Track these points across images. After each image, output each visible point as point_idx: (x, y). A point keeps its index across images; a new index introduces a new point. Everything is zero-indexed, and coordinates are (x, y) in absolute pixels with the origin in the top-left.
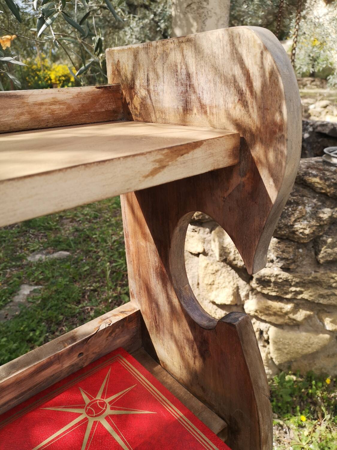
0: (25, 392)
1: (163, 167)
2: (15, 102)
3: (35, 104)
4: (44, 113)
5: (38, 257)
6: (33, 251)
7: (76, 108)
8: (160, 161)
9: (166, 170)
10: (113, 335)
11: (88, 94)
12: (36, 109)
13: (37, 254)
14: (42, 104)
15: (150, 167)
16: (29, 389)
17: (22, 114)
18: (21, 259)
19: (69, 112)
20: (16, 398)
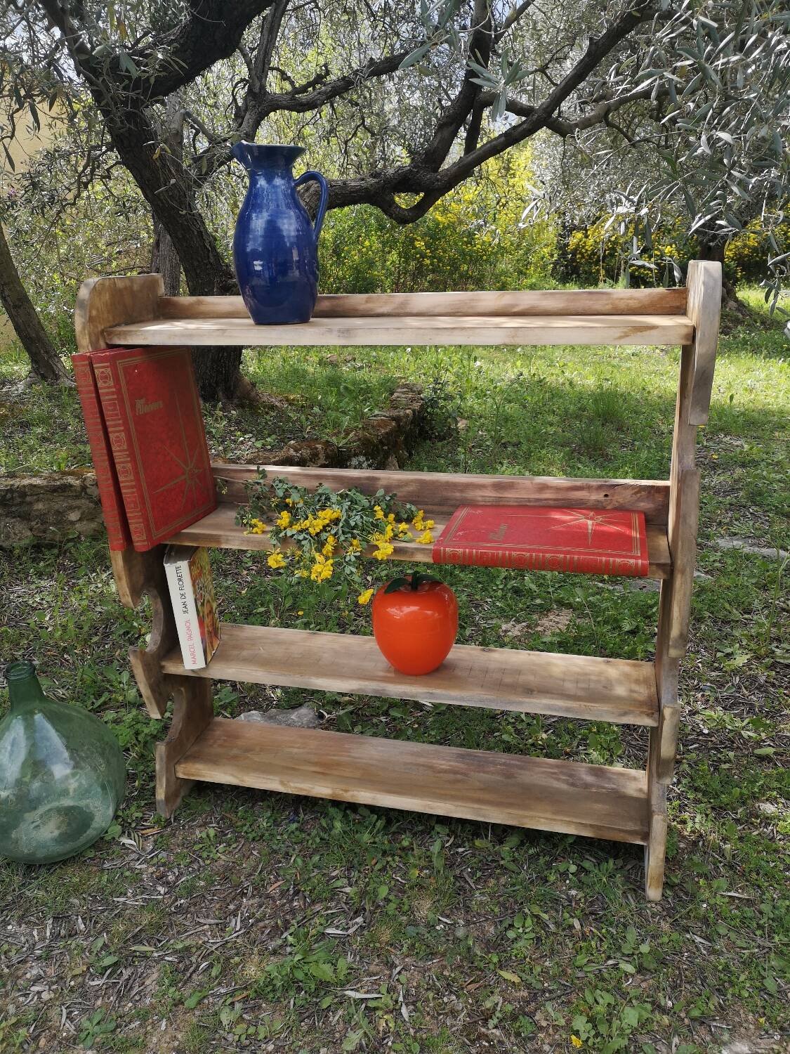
0: (560, 500)
1: (628, 336)
2: (605, 297)
3: (617, 299)
4: (622, 305)
5: (737, 543)
6: (735, 534)
7: (646, 303)
8: (625, 332)
9: (627, 338)
10: (639, 495)
11: (659, 293)
12: (617, 302)
13: (737, 540)
14: (622, 299)
15: (619, 335)
16: (563, 499)
17: (607, 304)
18: (708, 537)
19: (640, 305)
20: (555, 500)
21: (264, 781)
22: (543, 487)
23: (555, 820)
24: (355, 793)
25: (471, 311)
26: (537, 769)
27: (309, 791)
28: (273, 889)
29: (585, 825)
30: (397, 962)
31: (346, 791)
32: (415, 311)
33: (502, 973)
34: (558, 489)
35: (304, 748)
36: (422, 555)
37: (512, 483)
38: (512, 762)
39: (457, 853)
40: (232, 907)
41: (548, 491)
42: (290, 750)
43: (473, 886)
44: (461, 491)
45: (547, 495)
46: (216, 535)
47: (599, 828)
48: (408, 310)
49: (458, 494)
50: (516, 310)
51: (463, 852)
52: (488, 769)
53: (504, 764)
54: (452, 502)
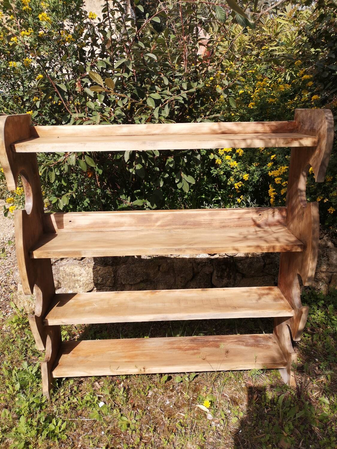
10: (274, 214)
11: (285, 123)
21: (102, 371)
22: (232, 213)
24: (150, 369)
25: (199, 132)
26: (228, 341)
27: (126, 372)
32: (172, 132)
34: (239, 213)
35: (116, 350)
36: (189, 251)
37: (218, 212)
38: (216, 339)
42: (109, 352)
44: (194, 218)
45: (234, 216)
46: (79, 251)
49: (192, 219)
52: (207, 345)
53: (213, 341)
54: (189, 223)
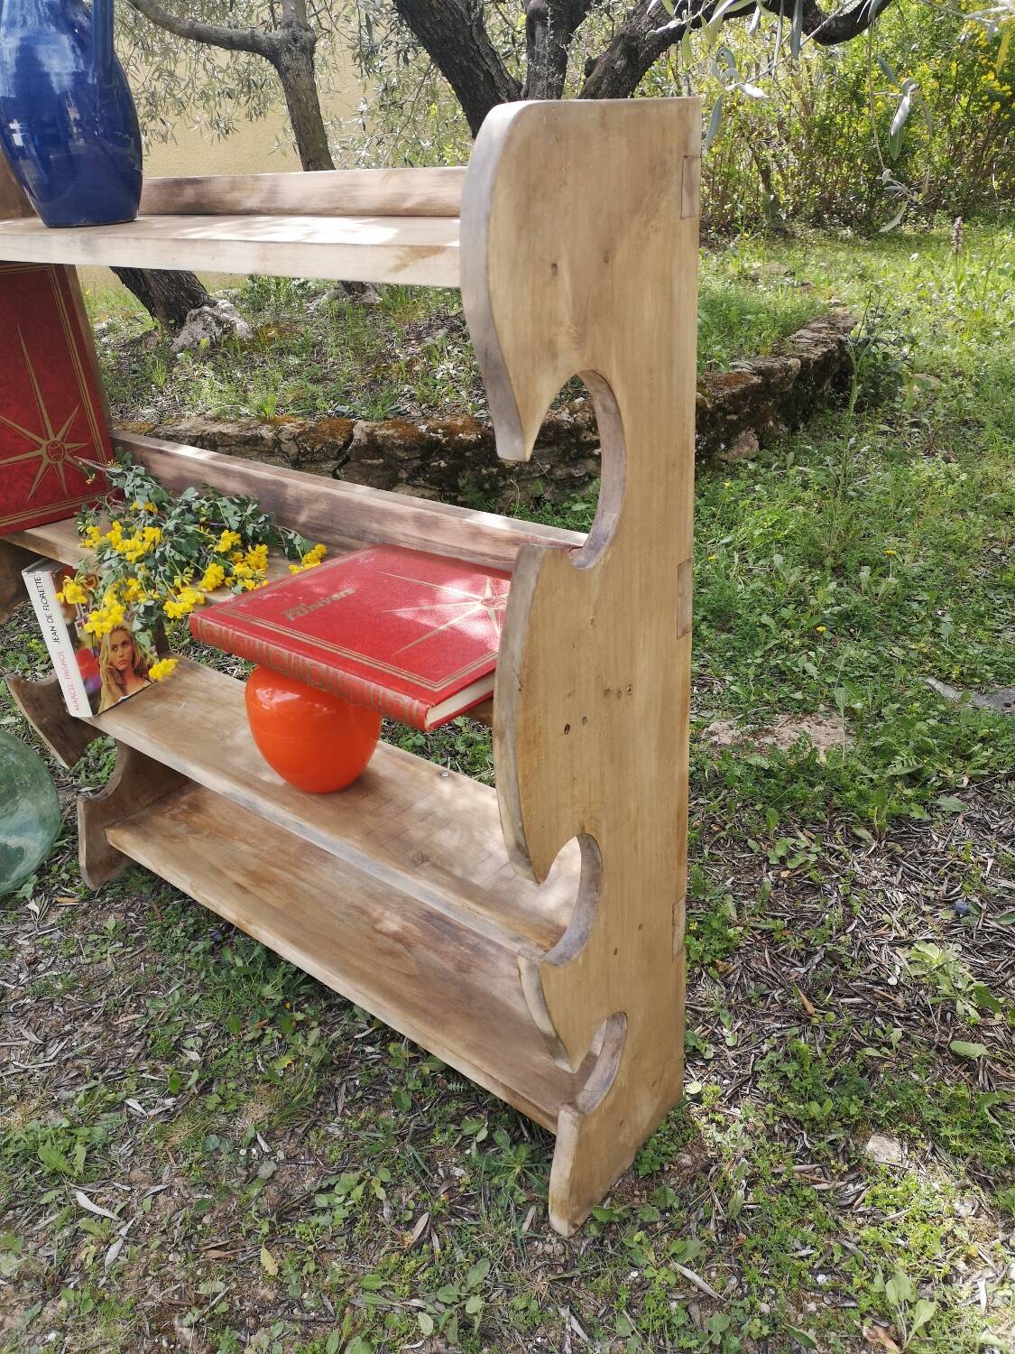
8: (401, 258)
15: (394, 262)
22: (476, 533)
23: (462, 1058)
28: (123, 1021)
29: (496, 1082)
30: (165, 1178)
31: (250, 923)
33: (264, 1252)
34: (495, 539)
37: (437, 518)
39: (363, 1051)
40: (68, 1027)
41: (481, 540)
43: (340, 1108)
45: (483, 547)
47: (513, 1094)
48: (279, 205)
49: (375, 526)
50: (408, 204)
51: (371, 1054)
54: (371, 537)
